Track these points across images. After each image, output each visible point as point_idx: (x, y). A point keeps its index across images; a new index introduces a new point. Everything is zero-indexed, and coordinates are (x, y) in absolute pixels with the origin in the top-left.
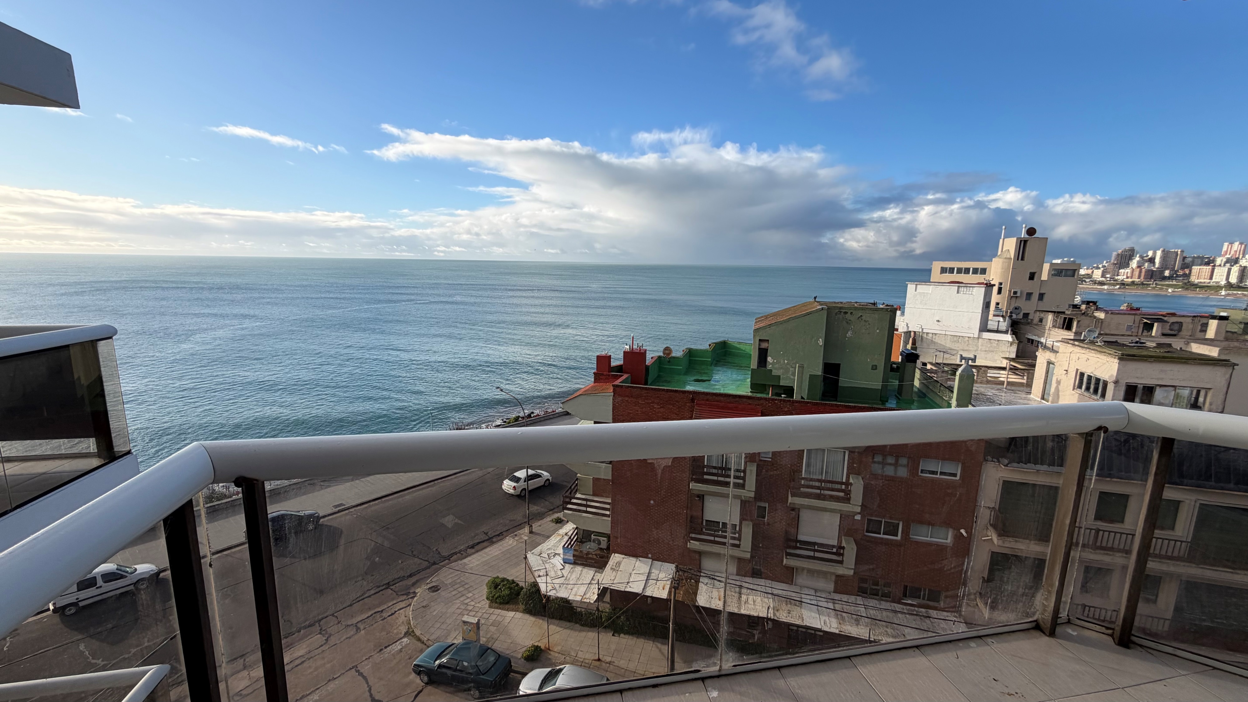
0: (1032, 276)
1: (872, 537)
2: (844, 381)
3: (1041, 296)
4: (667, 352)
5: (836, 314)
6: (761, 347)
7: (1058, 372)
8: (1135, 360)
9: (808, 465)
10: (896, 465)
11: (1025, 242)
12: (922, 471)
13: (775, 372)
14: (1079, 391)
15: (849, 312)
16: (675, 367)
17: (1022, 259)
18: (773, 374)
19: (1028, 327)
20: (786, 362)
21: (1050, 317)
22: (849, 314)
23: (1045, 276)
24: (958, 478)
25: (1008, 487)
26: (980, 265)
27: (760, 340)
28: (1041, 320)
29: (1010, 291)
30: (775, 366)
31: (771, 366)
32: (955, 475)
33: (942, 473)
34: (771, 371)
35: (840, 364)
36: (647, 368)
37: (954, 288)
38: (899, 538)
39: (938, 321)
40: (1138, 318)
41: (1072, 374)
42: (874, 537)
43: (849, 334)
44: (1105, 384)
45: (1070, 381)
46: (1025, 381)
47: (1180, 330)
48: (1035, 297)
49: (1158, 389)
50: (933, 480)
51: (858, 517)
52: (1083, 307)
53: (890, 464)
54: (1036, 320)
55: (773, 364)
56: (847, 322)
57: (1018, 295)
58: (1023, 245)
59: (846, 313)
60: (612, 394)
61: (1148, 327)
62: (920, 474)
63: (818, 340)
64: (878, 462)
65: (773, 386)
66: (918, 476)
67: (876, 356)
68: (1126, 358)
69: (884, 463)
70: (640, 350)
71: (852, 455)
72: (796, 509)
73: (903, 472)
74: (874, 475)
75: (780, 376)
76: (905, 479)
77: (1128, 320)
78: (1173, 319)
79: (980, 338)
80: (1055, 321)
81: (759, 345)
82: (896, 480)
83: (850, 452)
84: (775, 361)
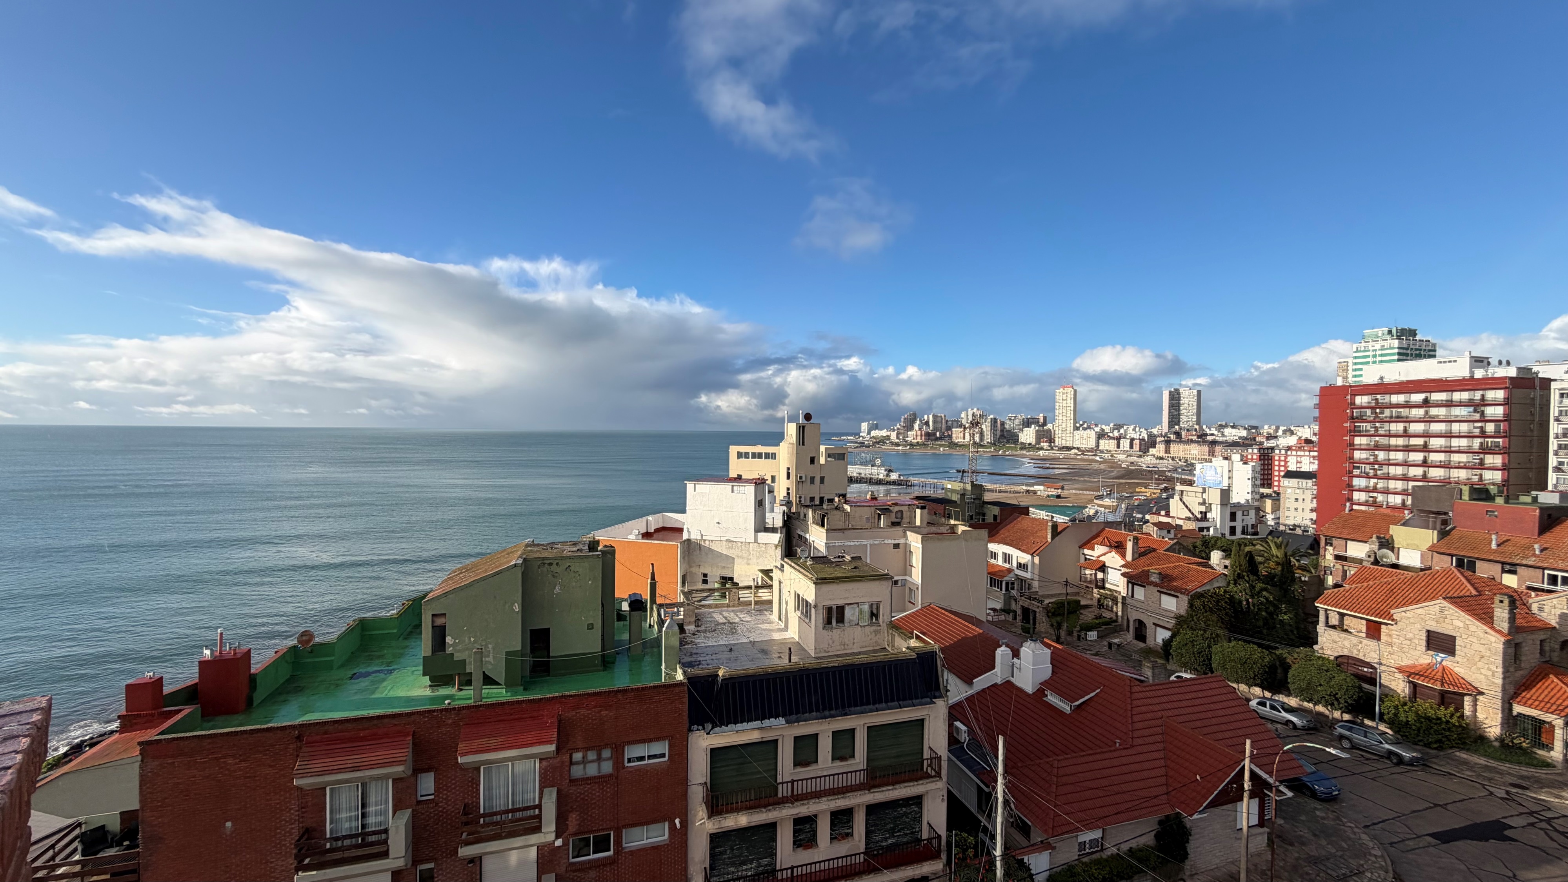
0: (812, 460)
1: (579, 862)
2: (558, 648)
3: (822, 480)
4: (304, 638)
5: (536, 567)
6: (436, 624)
7: (785, 594)
8: (827, 583)
9: (489, 788)
10: (599, 759)
11: (804, 427)
12: (629, 760)
13: (458, 657)
14: (797, 612)
15: (555, 563)
16: (323, 659)
17: (803, 444)
18: (455, 659)
19: (797, 522)
20: (472, 639)
21: (810, 513)
22: (555, 565)
23: (822, 461)
24: (666, 759)
25: (716, 753)
26: (770, 449)
27: (433, 615)
28: (805, 515)
29: (796, 476)
30: (458, 648)
31: (451, 649)
32: (663, 756)
33: (650, 757)
34: (452, 655)
35: (548, 630)
37: (729, 487)
38: (611, 853)
39: (718, 523)
40: (873, 508)
41: (793, 594)
42: (581, 862)
43: (557, 590)
44: (811, 605)
45: (792, 603)
47: (902, 518)
48: (817, 480)
49: (847, 607)
50: (638, 769)
51: (559, 843)
52: (837, 499)
53: (592, 761)
55: (454, 645)
56: (553, 576)
57: (804, 479)
58: (801, 429)
59: (550, 564)
60: (139, 758)
62: (627, 765)
63: (513, 604)
64: (577, 763)
65: (459, 674)
66: (624, 767)
67: (591, 613)
68: (820, 582)
69: (584, 762)
70: (235, 654)
71: (544, 763)
72: (476, 861)
73: (607, 767)
74: (573, 781)
75: (465, 660)
76: (610, 775)
77: (866, 512)
78: (896, 509)
79: (756, 540)
80: (814, 517)
81: (433, 622)
82: (600, 780)
83: (541, 760)
84: (457, 641)
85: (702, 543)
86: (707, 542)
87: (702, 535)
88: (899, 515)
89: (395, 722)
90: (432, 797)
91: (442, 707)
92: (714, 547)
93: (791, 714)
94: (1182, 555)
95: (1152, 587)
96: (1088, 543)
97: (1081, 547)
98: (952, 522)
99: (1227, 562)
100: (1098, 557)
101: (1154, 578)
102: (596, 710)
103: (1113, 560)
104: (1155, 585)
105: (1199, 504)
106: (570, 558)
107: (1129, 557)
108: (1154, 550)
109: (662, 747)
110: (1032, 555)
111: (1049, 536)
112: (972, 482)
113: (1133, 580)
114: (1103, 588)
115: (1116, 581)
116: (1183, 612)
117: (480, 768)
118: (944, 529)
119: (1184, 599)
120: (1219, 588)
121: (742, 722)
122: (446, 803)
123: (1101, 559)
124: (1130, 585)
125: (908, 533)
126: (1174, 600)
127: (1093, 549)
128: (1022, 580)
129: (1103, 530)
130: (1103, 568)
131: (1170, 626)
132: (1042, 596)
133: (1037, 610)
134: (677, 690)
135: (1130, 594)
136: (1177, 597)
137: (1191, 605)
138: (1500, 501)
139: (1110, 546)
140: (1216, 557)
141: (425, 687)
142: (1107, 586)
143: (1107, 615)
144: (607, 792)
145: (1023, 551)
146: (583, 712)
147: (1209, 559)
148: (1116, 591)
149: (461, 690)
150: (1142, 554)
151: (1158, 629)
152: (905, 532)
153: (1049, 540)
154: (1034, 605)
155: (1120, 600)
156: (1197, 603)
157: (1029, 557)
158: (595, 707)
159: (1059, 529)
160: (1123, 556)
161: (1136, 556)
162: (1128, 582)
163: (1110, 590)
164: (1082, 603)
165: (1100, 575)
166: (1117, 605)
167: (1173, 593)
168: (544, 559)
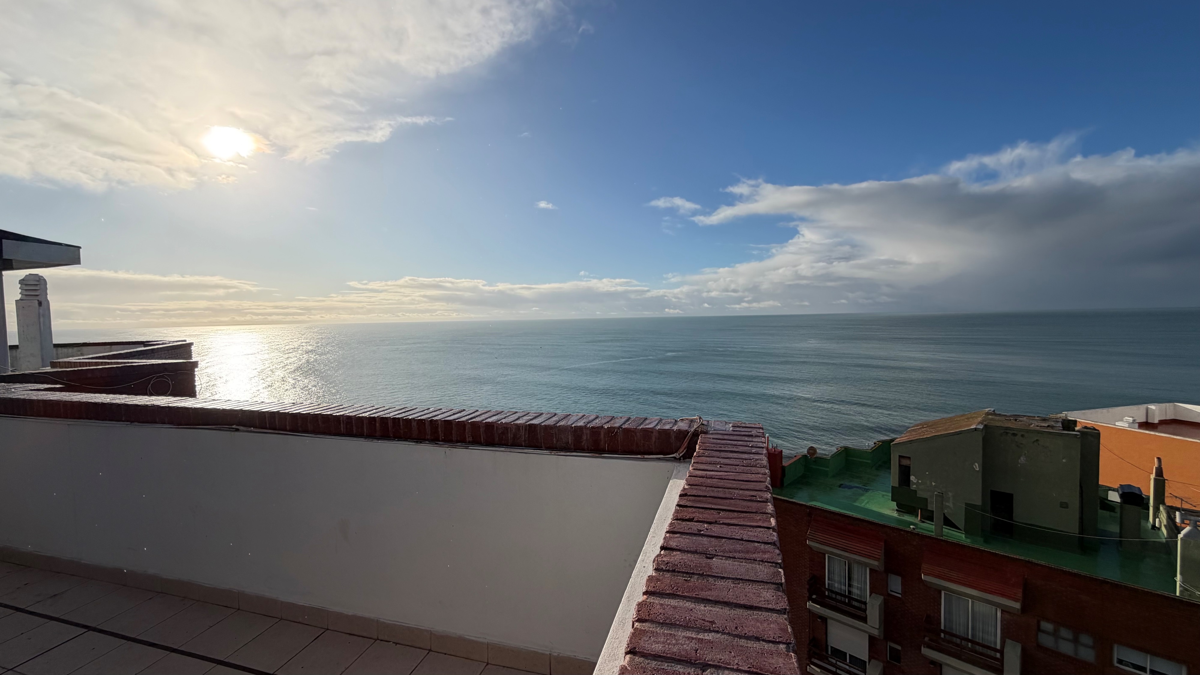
2: (1022, 517)
4: (811, 451)
5: (998, 434)
6: (902, 464)
9: (948, 612)
10: (1076, 641)
12: (1119, 661)
13: (921, 494)
15: (1020, 434)
16: (824, 469)
18: (918, 495)
20: (934, 484)
22: (1019, 436)
27: (900, 456)
30: (921, 487)
31: (915, 486)
33: (1152, 672)
34: (915, 491)
35: (1013, 495)
36: (783, 468)
53: (1067, 640)
55: (917, 484)
56: (1018, 446)
59: (1015, 435)
62: (1114, 664)
63: (972, 464)
64: (1047, 633)
65: (921, 509)
67: (1066, 491)
69: (1056, 635)
70: (775, 451)
71: (1008, 617)
72: (937, 665)
73: (1087, 654)
74: (1042, 649)
75: (927, 499)
76: (1092, 665)
81: (899, 461)
82: (1077, 663)
83: (1003, 611)
84: (920, 481)
89: (872, 527)
90: (900, 596)
91: (908, 529)
106: (1038, 432)
117: (941, 591)
122: (911, 606)
141: (893, 510)
149: (923, 522)
168: (1007, 428)
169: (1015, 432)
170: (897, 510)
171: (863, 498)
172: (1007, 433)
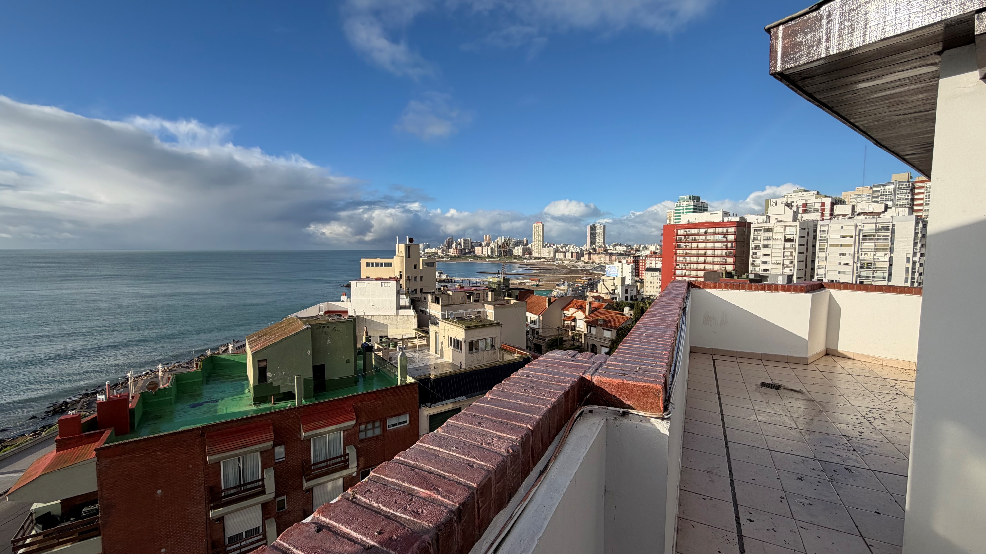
0: (415, 267)
2: (329, 376)
3: (421, 278)
4: (151, 386)
5: (317, 329)
6: (260, 366)
7: (441, 339)
8: (470, 329)
9: (315, 451)
10: (374, 427)
11: (409, 247)
12: (389, 426)
13: (275, 384)
14: (450, 347)
15: (326, 326)
16: (162, 399)
17: (409, 257)
18: (273, 385)
19: (420, 303)
20: (283, 373)
21: (429, 296)
22: (326, 328)
23: (421, 267)
24: (408, 423)
25: (432, 418)
26: (388, 261)
27: (259, 361)
28: (425, 298)
29: (406, 276)
30: (274, 379)
31: (271, 380)
32: (406, 422)
33: (400, 423)
34: (271, 383)
35: (324, 365)
36: (132, 411)
37: (379, 283)
39: (373, 305)
40: (464, 293)
41: (447, 338)
43: (328, 342)
44: (461, 342)
45: (446, 343)
46: (426, 343)
47: (479, 297)
48: (418, 279)
49: (480, 341)
50: (395, 430)
51: (355, 474)
52: (442, 288)
53: (370, 429)
54: (423, 299)
55: (272, 377)
56: (326, 334)
57: (410, 278)
58: (408, 248)
59: (324, 327)
60: (96, 459)
61: (469, 297)
63: (307, 351)
64: (362, 431)
65: (273, 395)
66: (387, 430)
67: (348, 353)
68: (467, 329)
69: (366, 430)
70: (120, 396)
71: (346, 433)
72: (310, 490)
73: (378, 431)
74: (362, 441)
75: (279, 386)
76: (380, 435)
77: (460, 295)
78: (476, 292)
79: (397, 315)
80: (432, 299)
81: (258, 365)
82: (375, 438)
83: (344, 431)
84: (274, 375)
85: (367, 317)
86: (370, 317)
87: (365, 313)
88: (478, 296)
89: (261, 419)
90: (284, 459)
92: (374, 319)
93: (468, 393)
94: (611, 310)
95: (599, 327)
96: (566, 307)
97: (563, 310)
98: (506, 298)
99: (632, 312)
100: (572, 314)
101: (600, 322)
102: (372, 401)
103: (579, 315)
104: (601, 325)
105: (612, 286)
106: (335, 323)
107: (587, 313)
108: (598, 309)
109: (405, 418)
110: (539, 315)
111: (547, 305)
112: (504, 277)
113: (590, 324)
114: (575, 330)
115: (581, 326)
116: (614, 338)
117: (310, 439)
118: (503, 302)
119: (615, 331)
120: (629, 325)
121: (445, 400)
122: (292, 461)
123: (574, 315)
124: (589, 327)
125: (486, 305)
126: (610, 332)
127: (569, 311)
128: (533, 330)
129: (573, 300)
130: (574, 320)
131: (608, 345)
132: (544, 337)
133: (543, 345)
134: (413, 386)
135: (589, 331)
136: (611, 331)
137: (617, 334)
138: (736, 277)
139: (578, 308)
140: (627, 310)
141: (252, 405)
142: (576, 329)
143: (577, 344)
144: (379, 444)
145: (534, 314)
146: (366, 403)
147: (623, 311)
148: (581, 331)
149: (276, 404)
150: (593, 311)
151: (602, 348)
152: (483, 305)
153: (547, 307)
154: (540, 342)
155: (583, 336)
156: (620, 333)
157: (537, 317)
158: (372, 400)
159: (552, 301)
160: (584, 312)
161: (591, 312)
162: (588, 325)
163: (578, 331)
164: (564, 339)
165: (573, 324)
166: (581, 338)
167: (609, 329)
168: (320, 324)
169: (324, 326)
170: (254, 404)
171: (219, 407)
172: (320, 327)
